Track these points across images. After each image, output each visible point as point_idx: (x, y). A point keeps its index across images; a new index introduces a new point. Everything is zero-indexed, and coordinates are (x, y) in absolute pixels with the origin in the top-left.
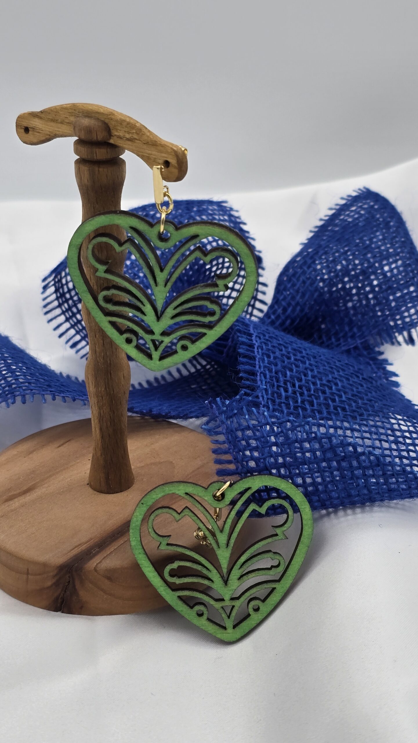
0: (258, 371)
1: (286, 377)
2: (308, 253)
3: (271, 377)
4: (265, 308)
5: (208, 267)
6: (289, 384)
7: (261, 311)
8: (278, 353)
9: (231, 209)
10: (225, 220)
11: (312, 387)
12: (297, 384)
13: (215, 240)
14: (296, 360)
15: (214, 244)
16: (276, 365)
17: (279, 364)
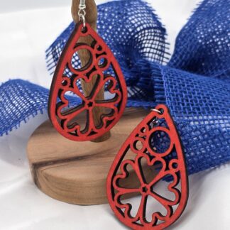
1: (183, 97)
2: (192, 24)
3: (174, 99)
4: (170, 57)
5: (136, 36)
6: (185, 101)
7: (168, 59)
8: (177, 84)
9: (146, 3)
10: (143, 10)
11: (198, 100)
12: (189, 99)
13: (139, 21)
14: (188, 86)
15: (139, 23)
16: (176, 91)
17: (178, 90)
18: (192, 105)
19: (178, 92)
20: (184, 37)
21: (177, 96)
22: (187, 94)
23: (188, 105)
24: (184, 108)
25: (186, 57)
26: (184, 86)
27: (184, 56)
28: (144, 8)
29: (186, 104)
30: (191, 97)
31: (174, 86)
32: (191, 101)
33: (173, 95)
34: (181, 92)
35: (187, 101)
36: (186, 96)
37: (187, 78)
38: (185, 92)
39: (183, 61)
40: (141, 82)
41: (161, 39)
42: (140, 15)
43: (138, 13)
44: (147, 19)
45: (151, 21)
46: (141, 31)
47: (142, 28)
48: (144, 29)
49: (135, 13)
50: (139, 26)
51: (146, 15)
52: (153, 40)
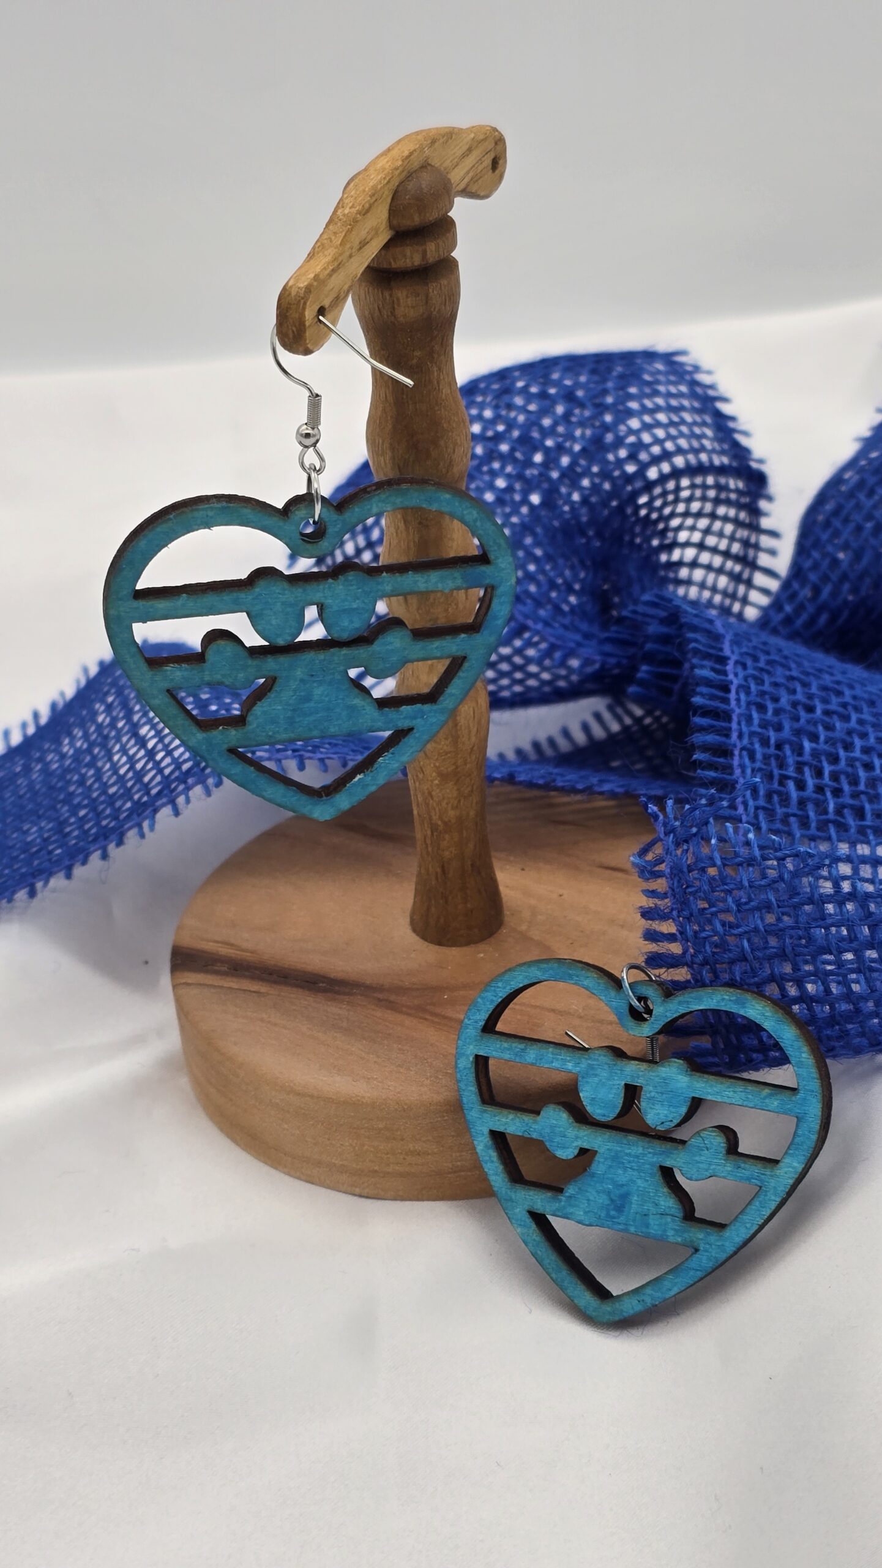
0: (735, 746)
1: (800, 754)
2: (870, 463)
3: (766, 758)
4: (774, 585)
5: (643, 500)
6: (807, 771)
7: (765, 591)
8: (785, 700)
9: (697, 369)
10: (681, 395)
11: (862, 774)
12: (827, 769)
13: (657, 441)
14: (827, 713)
15: (656, 450)
16: (779, 728)
17: (787, 725)
18: (837, 792)
19: (786, 733)
20: (836, 512)
21: (779, 746)
22: (822, 746)
23: (820, 789)
24: (802, 803)
25: (834, 594)
26: (810, 709)
27: (826, 591)
28: (683, 389)
29: (810, 782)
30: (834, 759)
31: (771, 706)
32: (835, 776)
33: (765, 742)
34: (798, 732)
35: (819, 773)
36: (815, 754)
37: (827, 679)
38: (814, 738)
39: (820, 609)
40: (641, 683)
41: (743, 515)
42: (662, 417)
43: (658, 409)
44: (693, 435)
45: (706, 443)
46: (663, 479)
47: (666, 468)
48: (676, 474)
49: (644, 410)
50: (656, 460)
51: (688, 417)
52: (713, 516)
